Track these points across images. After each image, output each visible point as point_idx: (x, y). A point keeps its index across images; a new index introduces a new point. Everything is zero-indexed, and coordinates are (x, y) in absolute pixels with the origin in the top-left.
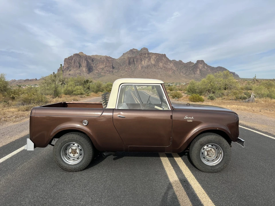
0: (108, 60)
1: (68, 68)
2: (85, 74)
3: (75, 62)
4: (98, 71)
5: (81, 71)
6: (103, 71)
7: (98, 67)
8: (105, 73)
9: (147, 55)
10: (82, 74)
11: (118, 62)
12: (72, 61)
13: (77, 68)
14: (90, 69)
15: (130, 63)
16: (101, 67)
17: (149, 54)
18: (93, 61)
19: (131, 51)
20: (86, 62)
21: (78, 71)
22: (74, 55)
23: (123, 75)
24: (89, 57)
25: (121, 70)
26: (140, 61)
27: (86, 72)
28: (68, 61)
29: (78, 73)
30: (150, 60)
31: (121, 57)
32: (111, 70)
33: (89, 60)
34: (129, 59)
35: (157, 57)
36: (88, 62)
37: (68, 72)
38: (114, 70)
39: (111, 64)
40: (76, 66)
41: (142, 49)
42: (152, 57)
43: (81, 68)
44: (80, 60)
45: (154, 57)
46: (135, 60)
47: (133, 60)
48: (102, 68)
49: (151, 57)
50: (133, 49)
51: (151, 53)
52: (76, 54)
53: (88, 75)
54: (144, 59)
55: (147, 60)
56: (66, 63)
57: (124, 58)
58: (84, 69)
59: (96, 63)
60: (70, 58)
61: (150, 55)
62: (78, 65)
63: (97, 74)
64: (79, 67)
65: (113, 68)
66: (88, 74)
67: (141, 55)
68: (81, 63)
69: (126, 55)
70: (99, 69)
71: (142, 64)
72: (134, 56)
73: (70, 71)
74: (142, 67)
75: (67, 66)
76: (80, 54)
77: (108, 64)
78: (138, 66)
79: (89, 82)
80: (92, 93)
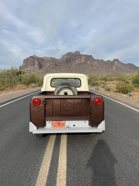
0: (53, 60)
1: (26, 66)
2: (37, 70)
3: (30, 62)
4: (46, 68)
5: (34, 68)
6: (49, 68)
7: (46, 65)
8: (51, 69)
9: (79, 56)
10: (35, 70)
11: (60, 61)
12: (28, 61)
14: (40, 67)
15: (67, 62)
16: (48, 65)
17: (80, 55)
18: (42, 61)
19: (68, 53)
20: (38, 62)
21: (33, 68)
22: (30, 57)
23: (63, 70)
24: (40, 58)
25: (62, 67)
26: (74, 60)
28: (26, 61)
29: (32, 69)
30: (81, 59)
31: (61, 58)
32: (55, 67)
33: (40, 60)
34: (67, 59)
35: (86, 57)
38: (56, 67)
39: (55, 63)
41: (75, 52)
42: (83, 57)
43: (35, 66)
44: (34, 61)
45: (84, 57)
46: (71, 59)
47: (69, 60)
50: (70, 52)
52: (31, 56)
53: (39, 71)
54: (77, 59)
55: (79, 59)
56: (25, 63)
57: (63, 59)
58: (37, 66)
59: (45, 62)
60: (27, 59)
61: (81, 56)
62: (32, 63)
63: (45, 70)
64: (33, 65)
65: (56, 65)
66: (40, 69)
67: (75, 56)
68: (34, 62)
69: (65, 56)
71: (76, 62)
72: (70, 57)
73: (27, 68)
74: (76, 65)
75: (25, 64)
76: (34, 57)
77: (52, 63)
78: (73, 63)
79: (22, 73)
80: (20, 85)
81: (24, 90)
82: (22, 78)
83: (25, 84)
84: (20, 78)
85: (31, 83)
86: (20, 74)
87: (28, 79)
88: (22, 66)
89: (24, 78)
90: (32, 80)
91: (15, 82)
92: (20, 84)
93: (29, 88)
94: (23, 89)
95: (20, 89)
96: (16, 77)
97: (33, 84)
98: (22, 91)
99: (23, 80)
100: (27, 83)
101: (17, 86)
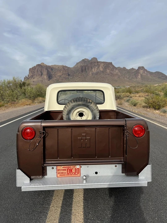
0: (64, 68)
1: (32, 76)
3: (37, 71)
4: (57, 78)
5: (43, 79)
6: (61, 78)
8: (62, 79)
9: (96, 64)
10: (43, 81)
11: (73, 70)
12: (35, 70)
13: (39, 76)
14: (50, 77)
15: (82, 71)
17: (98, 62)
18: (52, 70)
19: (83, 60)
20: (46, 71)
21: (40, 79)
22: (37, 65)
23: (77, 81)
24: (49, 67)
25: (75, 77)
26: (91, 69)
27: (47, 80)
28: (32, 70)
29: (40, 80)
30: (99, 67)
31: (75, 66)
32: (67, 77)
33: (49, 69)
34: (82, 67)
35: (104, 65)
36: (48, 71)
37: (32, 80)
38: (69, 77)
39: (67, 72)
40: (39, 75)
41: (92, 59)
43: (43, 76)
44: (42, 70)
45: (102, 65)
46: (87, 68)
47: (84, 68)
48: (59, 76)
49: (100, 65)
50: (85, 59)
51: (100, 62)
53: (48, 82)
54: (94, 67)
55: (96, 68)
56: (31, 72)
57: (77, 67)
58: (45, 77)
59: (55, 71)
60: (33, 68)
61: (99, 64)
62: (40, 73)
63: (56, 81)
64: (41, 75)
65: (69, 75)
66: (49, 80)
67: (91, 63)
68: (43, 72)
69: (79, 64)
70: (57, 76)
71: (92, 71)
72: (86, 65)
73: (34, 78)
74: (93, 74)
75: (32, 74)
76: (42, 65)
77: (64, 72)
78: (89, 73)
79: (26, 84)
80: (24, 100)
81: (29, 106)
82: (27, 91)
83: (30, 98)
84: (24, 91)
85: (37, 97)
86: (24, 86)
87: (34, 92)
88: (27, 76)
89: (29, 91)
90: (39, 94)
91: (17, 96)
92: (23, 98)
93: (35, 103)
94: (27, 105)
95: (24, 104)
96: (19, 90)
97: (41, 98)
98: (26, 107)
99: (27, 94)
100: (33, 97)
101: (20, 101)
